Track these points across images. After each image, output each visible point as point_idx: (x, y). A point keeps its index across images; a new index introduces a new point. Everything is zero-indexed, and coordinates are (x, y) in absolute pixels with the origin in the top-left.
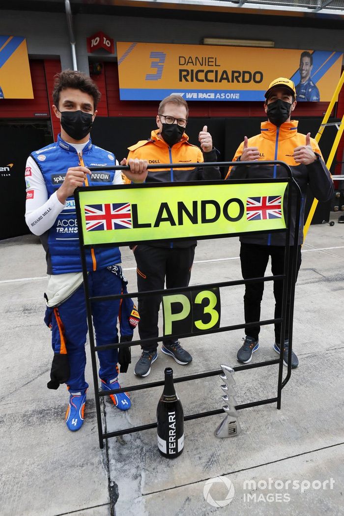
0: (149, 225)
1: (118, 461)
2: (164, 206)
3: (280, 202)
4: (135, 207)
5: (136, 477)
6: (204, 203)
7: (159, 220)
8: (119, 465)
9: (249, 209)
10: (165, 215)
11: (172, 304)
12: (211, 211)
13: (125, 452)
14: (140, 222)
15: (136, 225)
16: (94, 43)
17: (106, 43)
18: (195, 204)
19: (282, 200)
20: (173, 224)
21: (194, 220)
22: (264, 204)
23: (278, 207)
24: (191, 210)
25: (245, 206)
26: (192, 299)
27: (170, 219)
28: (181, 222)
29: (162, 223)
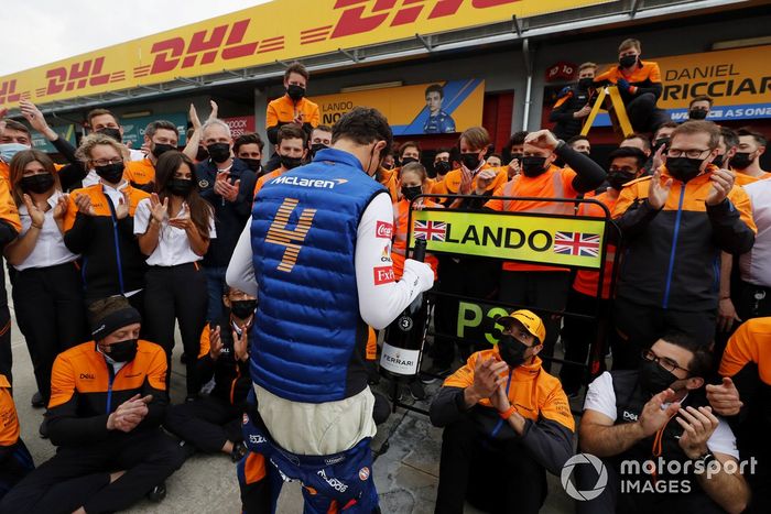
0: (457, 241)
1: (401, 434)
2: (472, 228)
3: (599, 241)
4: (449, 226)
5: (405, 450)
6: (509, 231)
7: (466, 238)
8: (399, 437)
9: (557, 242)
10: (471, 235)
11: (466, 311)
12: (515, 238)
13: (410, 432)
14: (451, 238)
15: (448, 240)
16: (553, 73)
17: (567, 70)
18: (500, 230)
19: (601, 239)
20: (477, 243)
21: (498, 243)
22: (576, 240)
23: (596, 246)
24: (496, 235)
25: (554, 239)
26: (485, 312)
27: (476, 239)
28: (485, 243)
29: (468, 242)
